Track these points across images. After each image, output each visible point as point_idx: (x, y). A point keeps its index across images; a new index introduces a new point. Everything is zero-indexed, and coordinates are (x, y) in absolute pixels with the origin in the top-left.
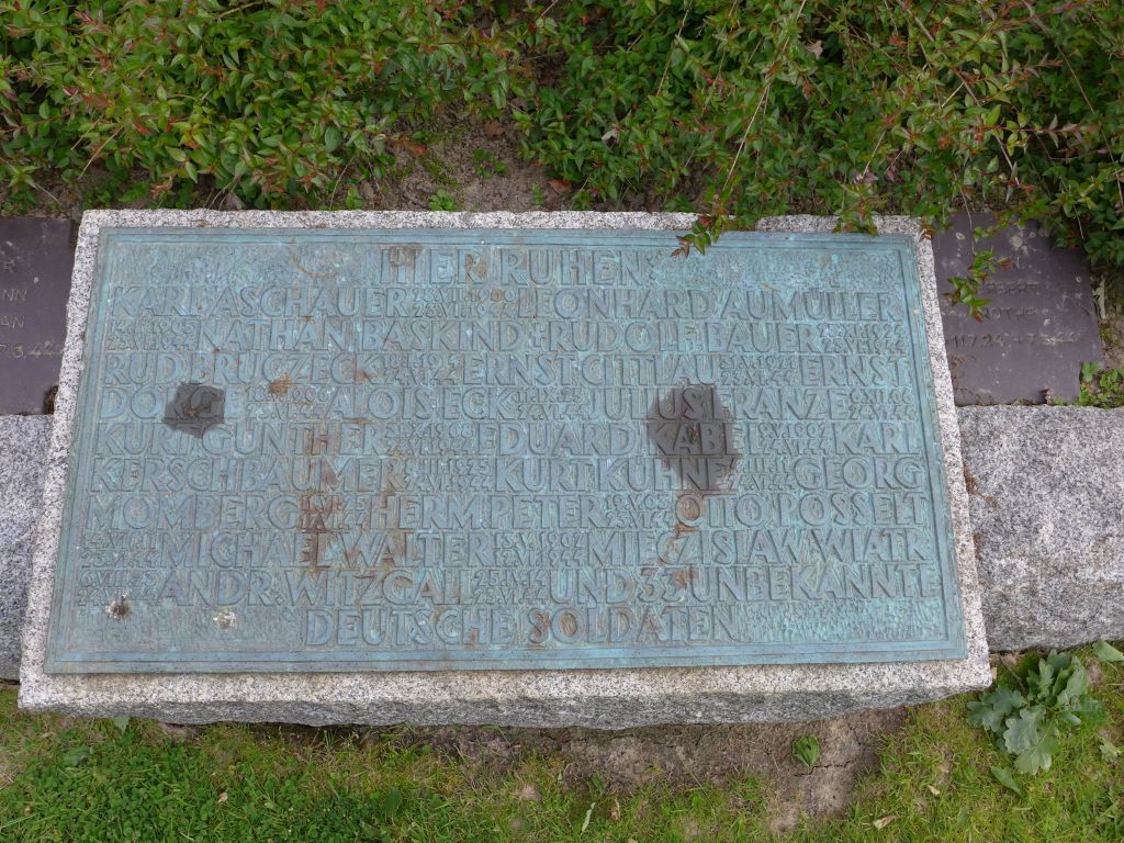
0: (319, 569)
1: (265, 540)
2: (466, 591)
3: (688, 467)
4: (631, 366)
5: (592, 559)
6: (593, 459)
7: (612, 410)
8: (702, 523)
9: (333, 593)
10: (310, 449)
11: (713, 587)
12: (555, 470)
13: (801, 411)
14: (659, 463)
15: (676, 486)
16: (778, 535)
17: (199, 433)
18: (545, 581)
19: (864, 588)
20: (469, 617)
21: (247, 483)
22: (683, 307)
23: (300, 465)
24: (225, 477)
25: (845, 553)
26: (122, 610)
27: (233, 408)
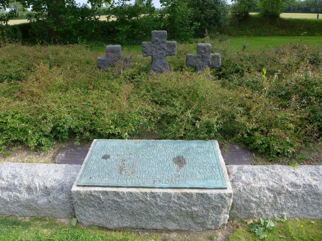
0: (121, 174)
1: (113, 171)
2: (143, 177)
3: (179, 164)
4: (170, 154)
5: (163, 174)
6: (164, 163)
7: (168, 158)
8: (181, 170)
9: (123, 177)
10: (122, 161)
11: (183, 177)
12: (158, 164)
13: (197, 158)
14: (174, 164)
15: (177, 166)
16: (193, 172)
17: (106, 159)
18: (156, 176)
19: (208, 178)
20: (144, 180)
21: (112, 165)
22: (178, 148)
23: (120, 163)
24: (109, 164)
25: (205, 174)
26: (90, 178)
27: (112, 157)
